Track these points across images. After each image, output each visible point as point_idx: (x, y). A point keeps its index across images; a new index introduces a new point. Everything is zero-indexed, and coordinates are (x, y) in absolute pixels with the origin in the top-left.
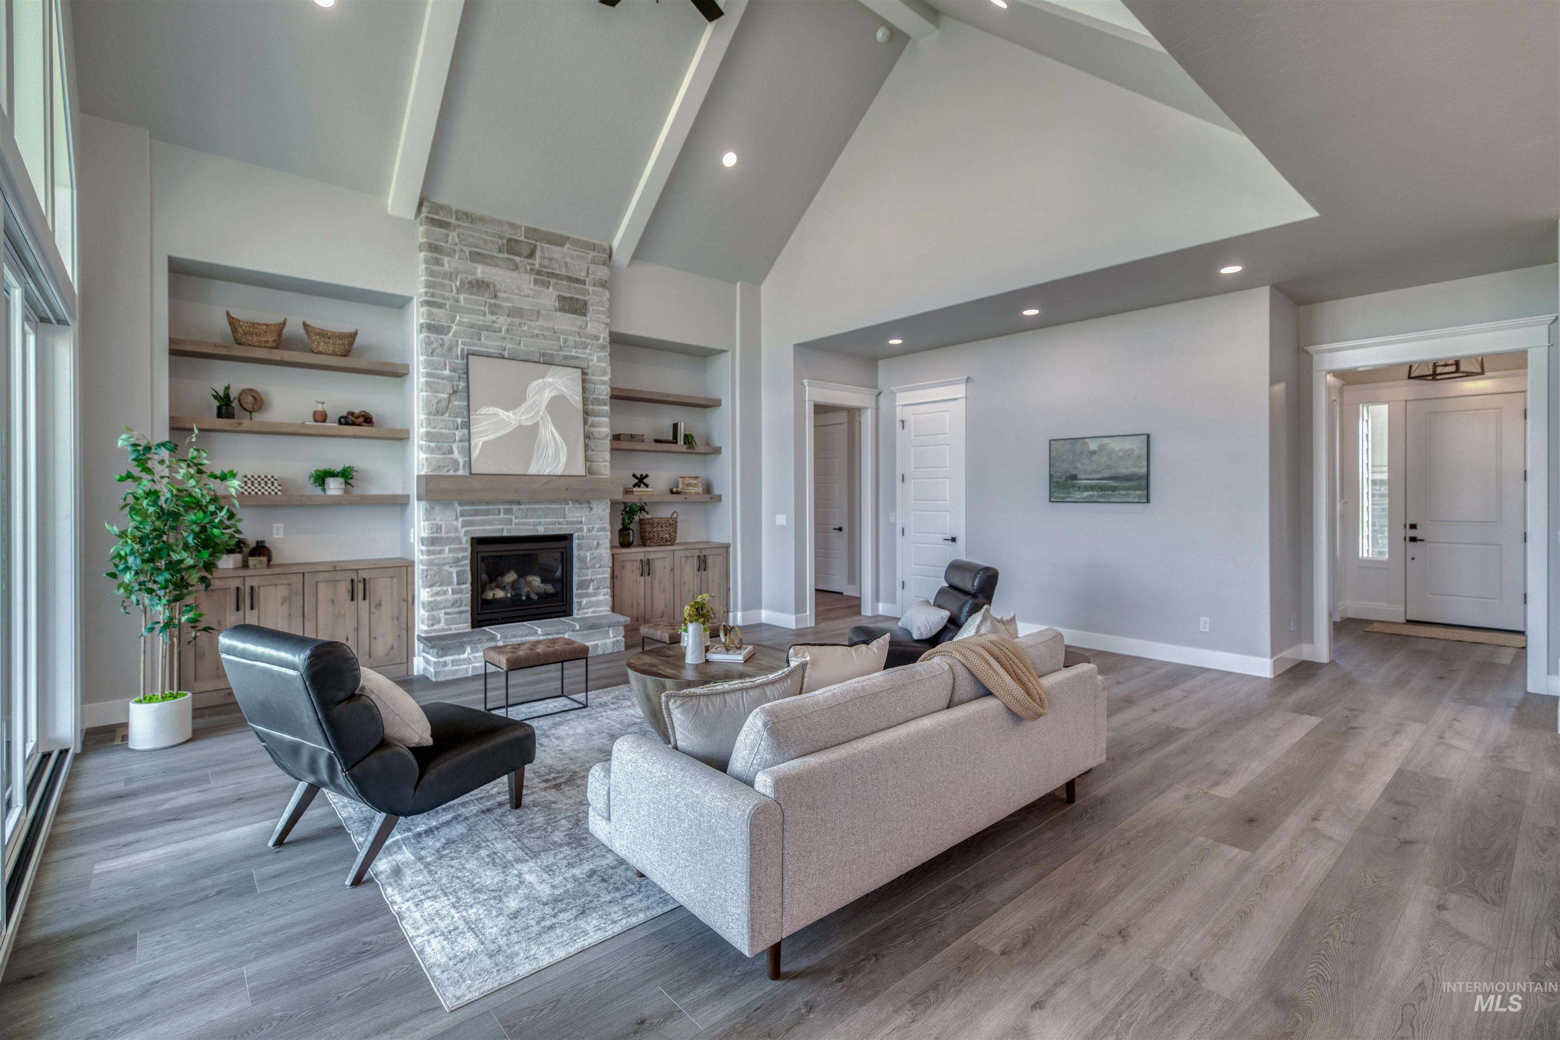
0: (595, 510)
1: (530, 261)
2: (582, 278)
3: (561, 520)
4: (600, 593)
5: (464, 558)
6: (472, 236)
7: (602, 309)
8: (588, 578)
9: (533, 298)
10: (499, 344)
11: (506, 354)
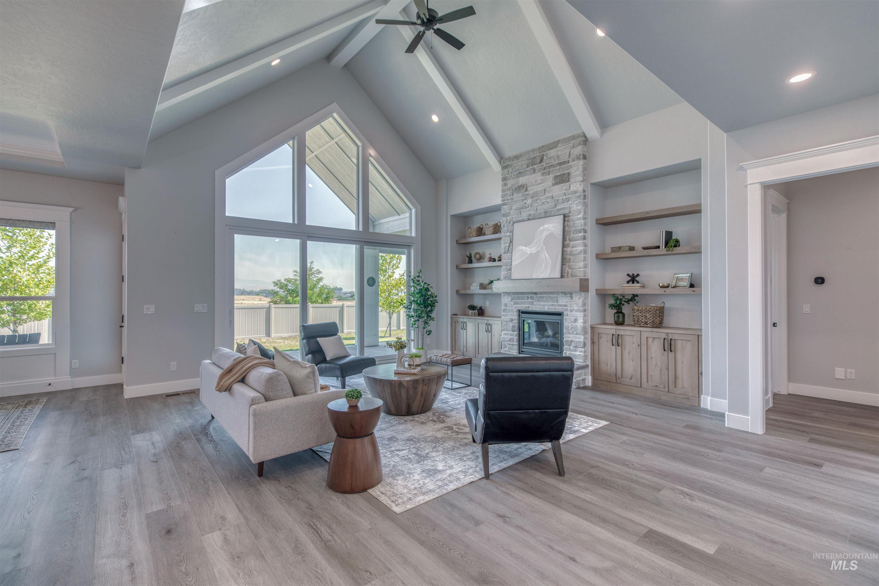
0: (574, 298)
1: (541, 164)
2: (567, 160)
3: (556, 304)
4: (577, 351)
5: (515, 319)
6: (517, 166)
7: (578, 173)
8: (570, 339)
9: (542, 183)
10: (528, 213)
11: (530, 217)
